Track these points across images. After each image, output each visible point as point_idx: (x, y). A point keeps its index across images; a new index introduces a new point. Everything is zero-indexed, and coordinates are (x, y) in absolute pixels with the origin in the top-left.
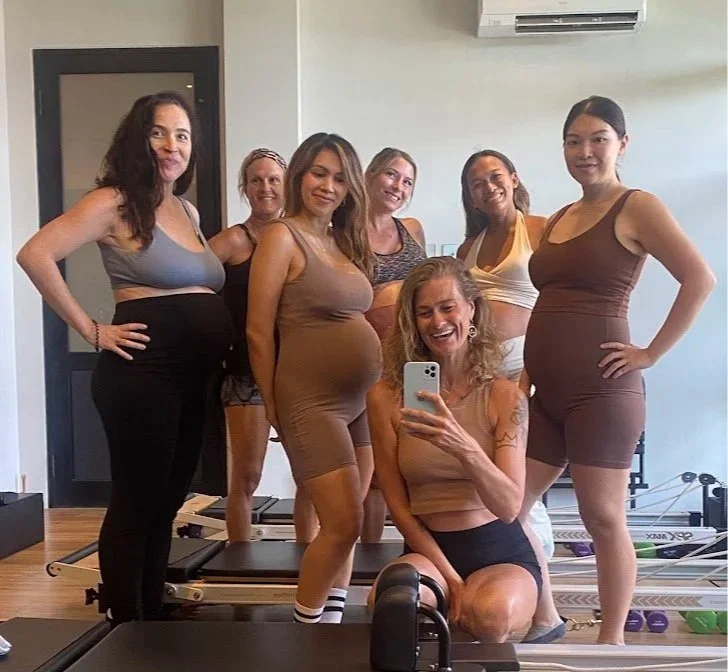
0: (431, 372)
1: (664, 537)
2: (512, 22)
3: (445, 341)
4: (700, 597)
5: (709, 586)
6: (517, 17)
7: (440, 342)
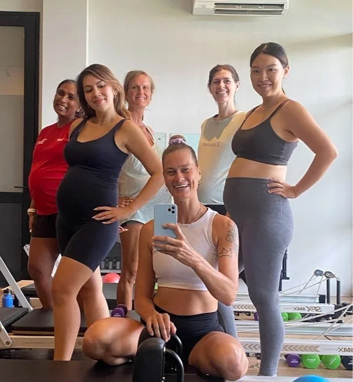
0: (172, 210)
1: (304, 309)
2: (213, 6)
3: (183, 190)
4: (317, 347)
5: (325, 339)
6: (215, 4)
7: (180, 190)
